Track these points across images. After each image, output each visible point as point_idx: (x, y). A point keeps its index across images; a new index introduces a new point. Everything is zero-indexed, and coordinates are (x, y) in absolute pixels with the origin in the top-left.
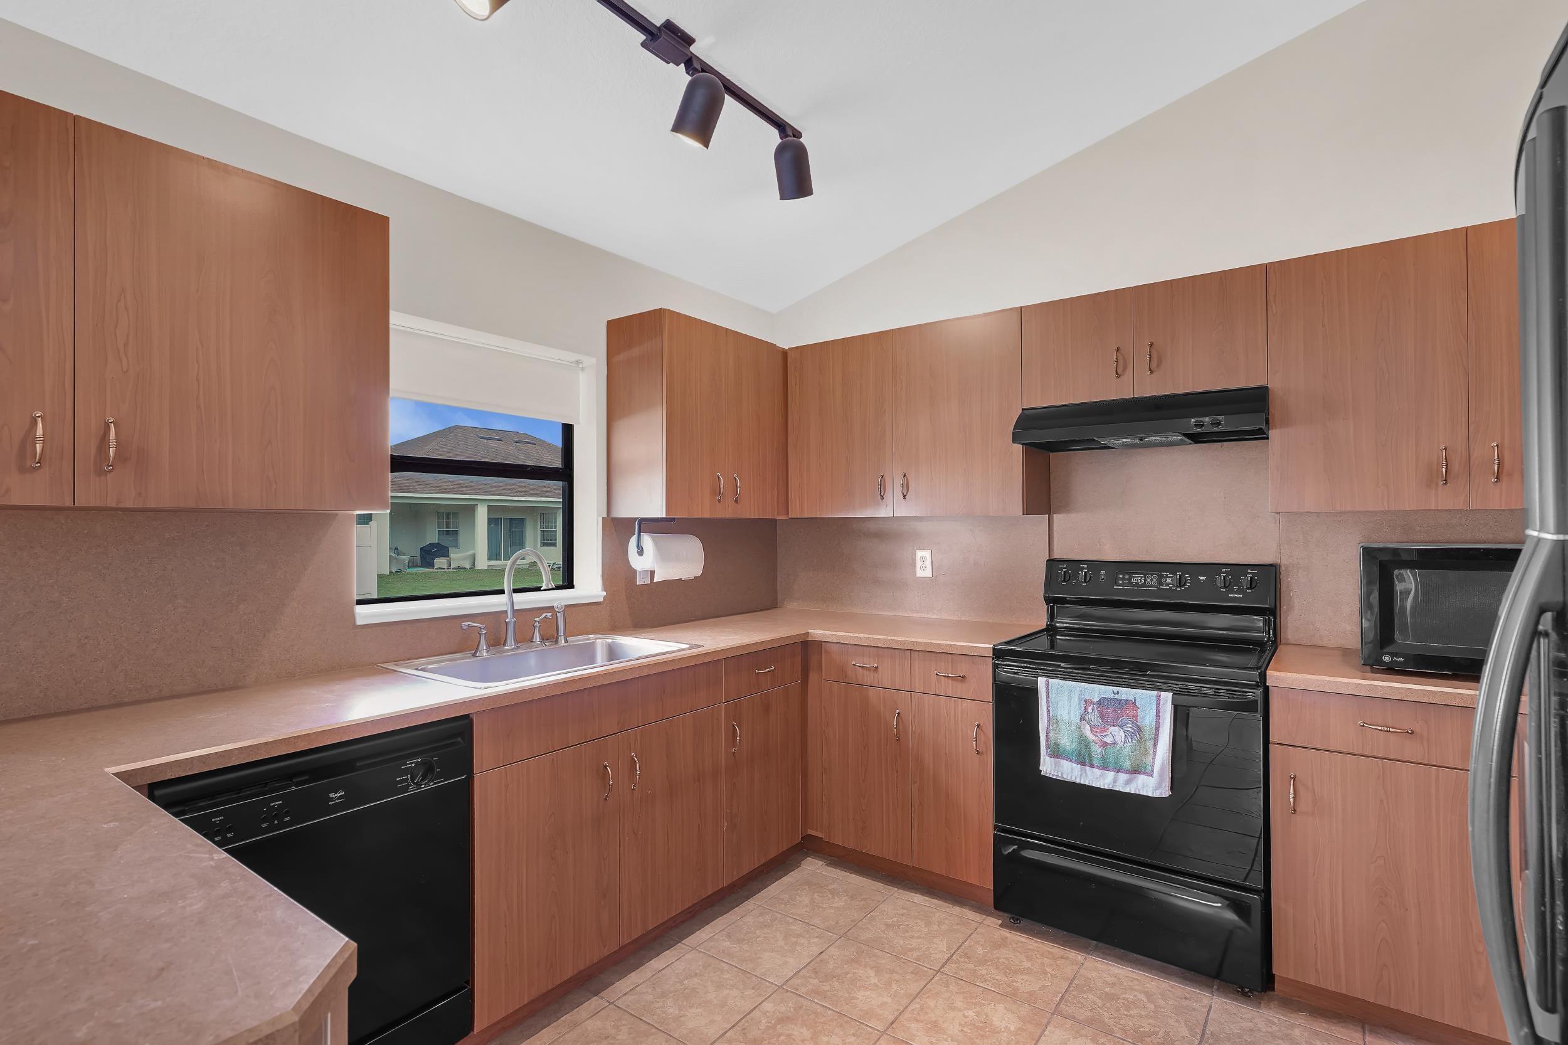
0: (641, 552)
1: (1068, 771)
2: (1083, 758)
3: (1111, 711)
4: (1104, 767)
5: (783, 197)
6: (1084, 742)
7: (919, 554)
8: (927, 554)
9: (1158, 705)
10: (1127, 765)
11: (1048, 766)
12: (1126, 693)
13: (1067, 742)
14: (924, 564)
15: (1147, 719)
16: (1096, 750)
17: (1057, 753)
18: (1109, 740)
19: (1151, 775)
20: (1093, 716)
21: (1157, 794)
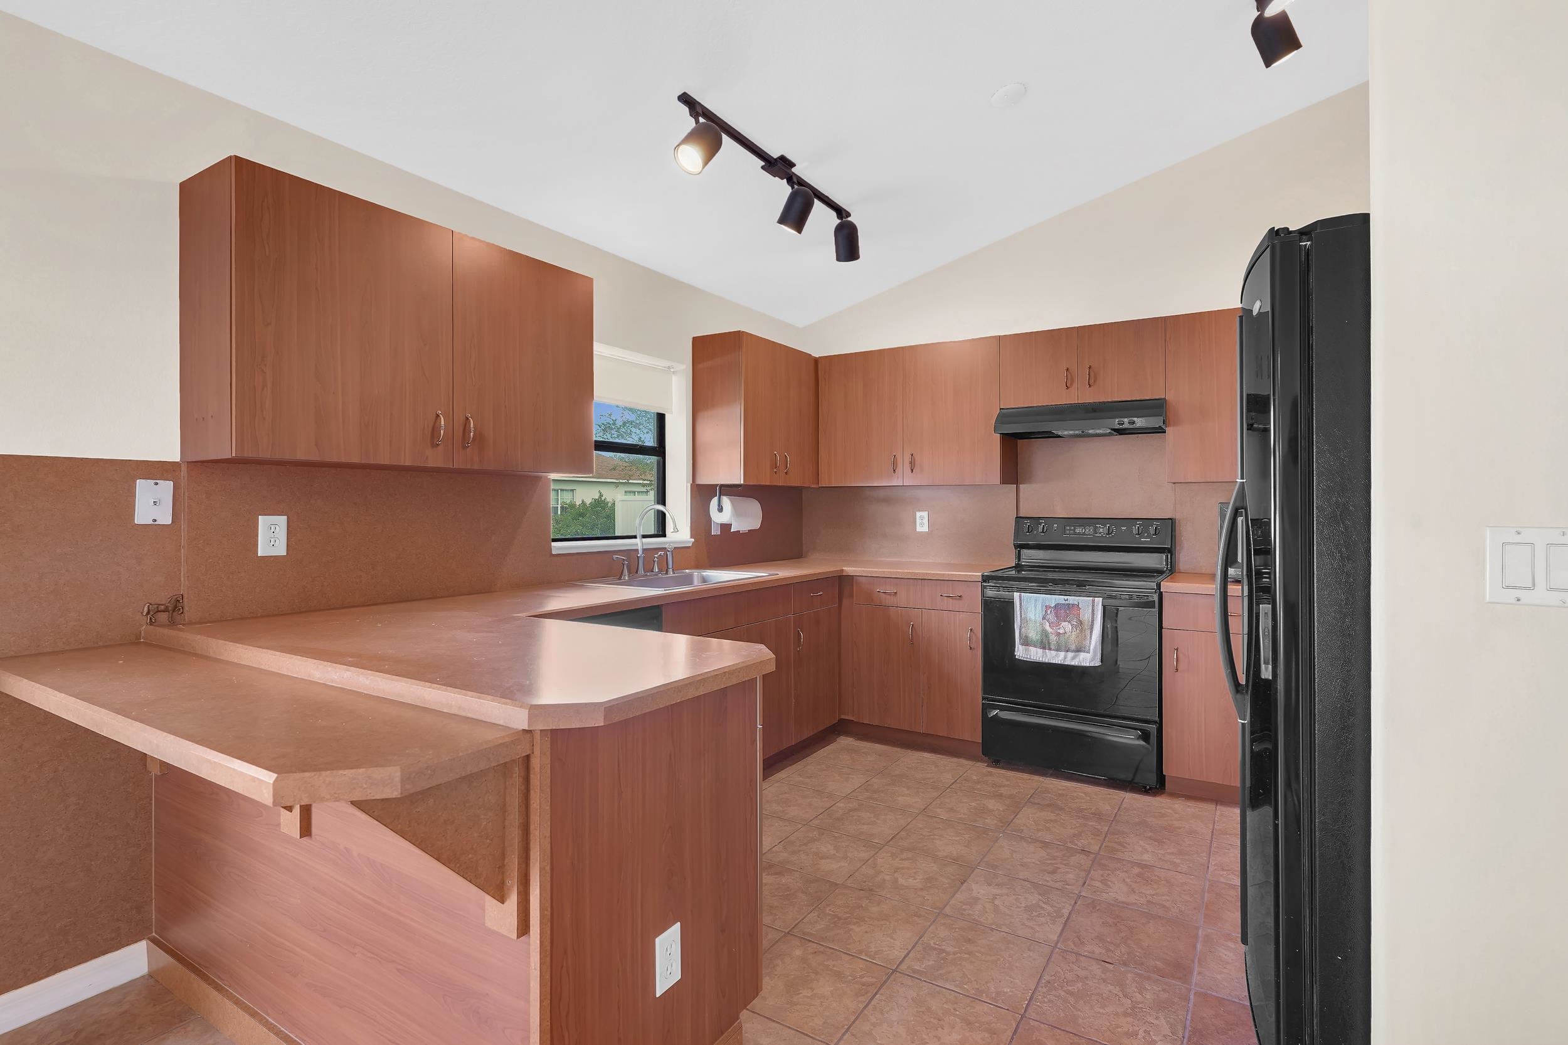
0: (720, 509)
1: (1035, 655)
2: (1044, 645)
3: (1062, 613)
4: (1058, 649)
5: (838, 259)
6: (1045, 634)
7: (918, 514)
8: (925, 514)
9: (1093, 606)
10: (1073, 647)
11: (1020, 652)
12: (1072, 600)
13: (1033, 635)
14: (922, 522)
15: (1086, 616)
16: (1053, 638)
17: (1026, 642)
18: (1061, 631)
19: (1088, 652)
20: (1051, 617)
21: (1092, 664)
